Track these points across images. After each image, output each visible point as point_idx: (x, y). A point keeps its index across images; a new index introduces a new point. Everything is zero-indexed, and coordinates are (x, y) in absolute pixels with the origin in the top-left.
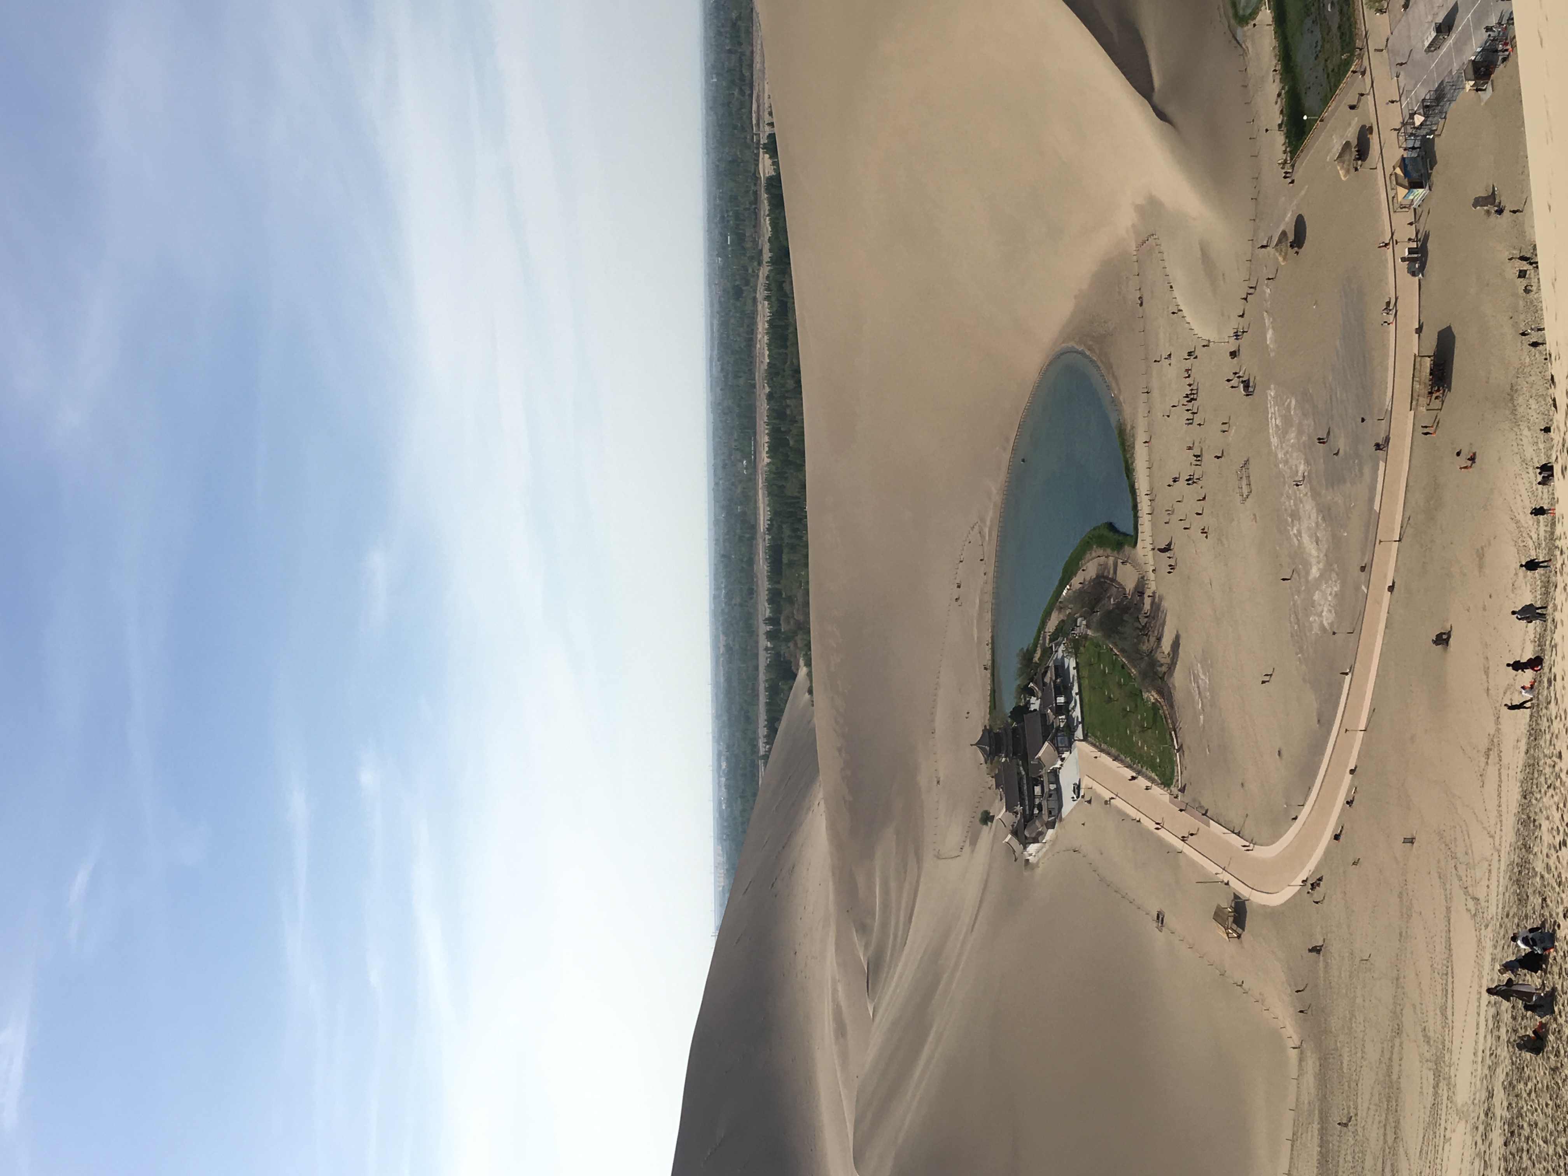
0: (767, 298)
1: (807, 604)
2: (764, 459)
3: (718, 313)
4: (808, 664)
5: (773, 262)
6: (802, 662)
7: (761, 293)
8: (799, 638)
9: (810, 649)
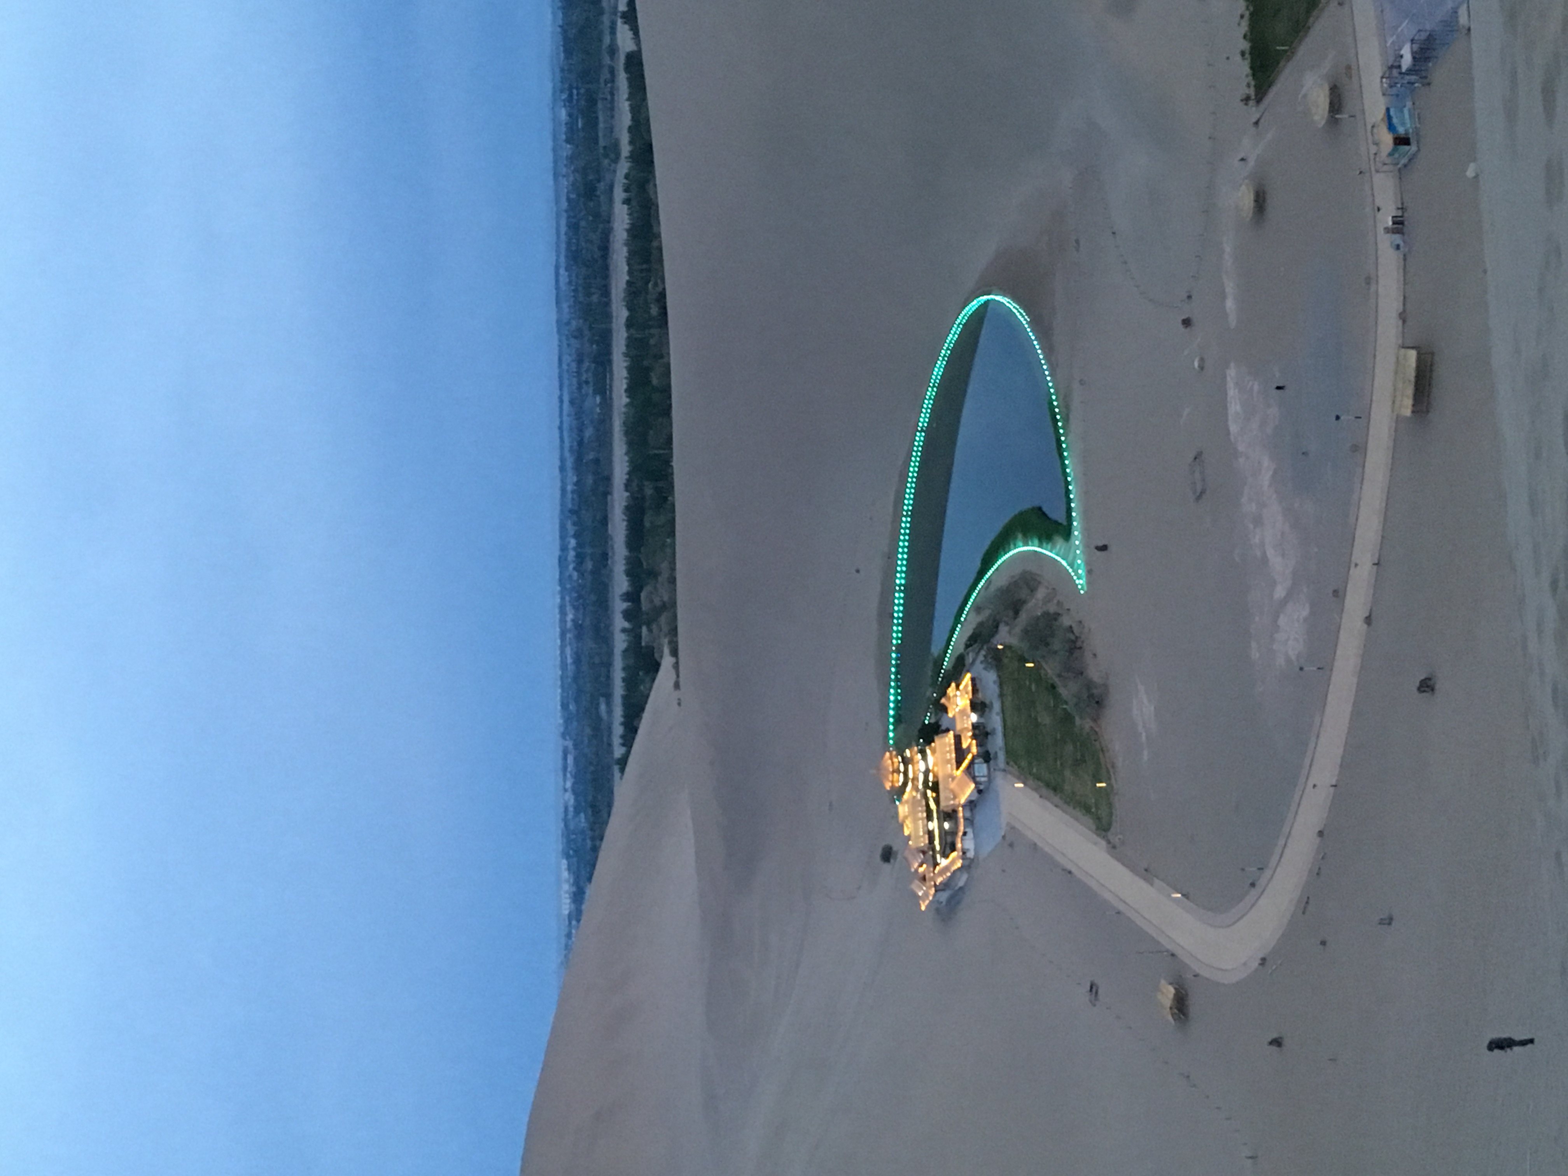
0: (627, 201)
1: (673, 581)
2: (620, 399)
3: (566, 211)
4: (675, 653)
5: (633, 157)
6: (666, 651)
7: (619, 194)
8: (663, 619)
9: (676, 635)
